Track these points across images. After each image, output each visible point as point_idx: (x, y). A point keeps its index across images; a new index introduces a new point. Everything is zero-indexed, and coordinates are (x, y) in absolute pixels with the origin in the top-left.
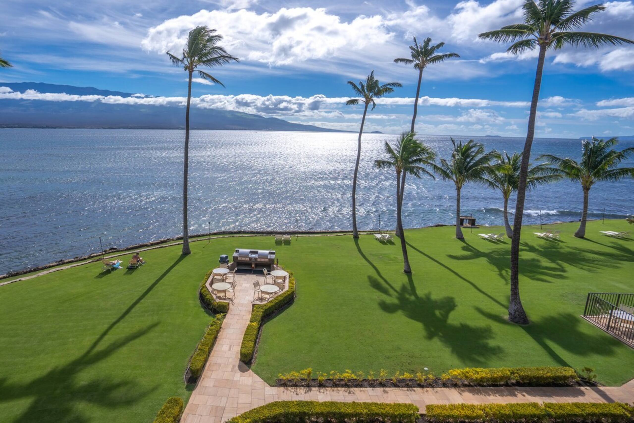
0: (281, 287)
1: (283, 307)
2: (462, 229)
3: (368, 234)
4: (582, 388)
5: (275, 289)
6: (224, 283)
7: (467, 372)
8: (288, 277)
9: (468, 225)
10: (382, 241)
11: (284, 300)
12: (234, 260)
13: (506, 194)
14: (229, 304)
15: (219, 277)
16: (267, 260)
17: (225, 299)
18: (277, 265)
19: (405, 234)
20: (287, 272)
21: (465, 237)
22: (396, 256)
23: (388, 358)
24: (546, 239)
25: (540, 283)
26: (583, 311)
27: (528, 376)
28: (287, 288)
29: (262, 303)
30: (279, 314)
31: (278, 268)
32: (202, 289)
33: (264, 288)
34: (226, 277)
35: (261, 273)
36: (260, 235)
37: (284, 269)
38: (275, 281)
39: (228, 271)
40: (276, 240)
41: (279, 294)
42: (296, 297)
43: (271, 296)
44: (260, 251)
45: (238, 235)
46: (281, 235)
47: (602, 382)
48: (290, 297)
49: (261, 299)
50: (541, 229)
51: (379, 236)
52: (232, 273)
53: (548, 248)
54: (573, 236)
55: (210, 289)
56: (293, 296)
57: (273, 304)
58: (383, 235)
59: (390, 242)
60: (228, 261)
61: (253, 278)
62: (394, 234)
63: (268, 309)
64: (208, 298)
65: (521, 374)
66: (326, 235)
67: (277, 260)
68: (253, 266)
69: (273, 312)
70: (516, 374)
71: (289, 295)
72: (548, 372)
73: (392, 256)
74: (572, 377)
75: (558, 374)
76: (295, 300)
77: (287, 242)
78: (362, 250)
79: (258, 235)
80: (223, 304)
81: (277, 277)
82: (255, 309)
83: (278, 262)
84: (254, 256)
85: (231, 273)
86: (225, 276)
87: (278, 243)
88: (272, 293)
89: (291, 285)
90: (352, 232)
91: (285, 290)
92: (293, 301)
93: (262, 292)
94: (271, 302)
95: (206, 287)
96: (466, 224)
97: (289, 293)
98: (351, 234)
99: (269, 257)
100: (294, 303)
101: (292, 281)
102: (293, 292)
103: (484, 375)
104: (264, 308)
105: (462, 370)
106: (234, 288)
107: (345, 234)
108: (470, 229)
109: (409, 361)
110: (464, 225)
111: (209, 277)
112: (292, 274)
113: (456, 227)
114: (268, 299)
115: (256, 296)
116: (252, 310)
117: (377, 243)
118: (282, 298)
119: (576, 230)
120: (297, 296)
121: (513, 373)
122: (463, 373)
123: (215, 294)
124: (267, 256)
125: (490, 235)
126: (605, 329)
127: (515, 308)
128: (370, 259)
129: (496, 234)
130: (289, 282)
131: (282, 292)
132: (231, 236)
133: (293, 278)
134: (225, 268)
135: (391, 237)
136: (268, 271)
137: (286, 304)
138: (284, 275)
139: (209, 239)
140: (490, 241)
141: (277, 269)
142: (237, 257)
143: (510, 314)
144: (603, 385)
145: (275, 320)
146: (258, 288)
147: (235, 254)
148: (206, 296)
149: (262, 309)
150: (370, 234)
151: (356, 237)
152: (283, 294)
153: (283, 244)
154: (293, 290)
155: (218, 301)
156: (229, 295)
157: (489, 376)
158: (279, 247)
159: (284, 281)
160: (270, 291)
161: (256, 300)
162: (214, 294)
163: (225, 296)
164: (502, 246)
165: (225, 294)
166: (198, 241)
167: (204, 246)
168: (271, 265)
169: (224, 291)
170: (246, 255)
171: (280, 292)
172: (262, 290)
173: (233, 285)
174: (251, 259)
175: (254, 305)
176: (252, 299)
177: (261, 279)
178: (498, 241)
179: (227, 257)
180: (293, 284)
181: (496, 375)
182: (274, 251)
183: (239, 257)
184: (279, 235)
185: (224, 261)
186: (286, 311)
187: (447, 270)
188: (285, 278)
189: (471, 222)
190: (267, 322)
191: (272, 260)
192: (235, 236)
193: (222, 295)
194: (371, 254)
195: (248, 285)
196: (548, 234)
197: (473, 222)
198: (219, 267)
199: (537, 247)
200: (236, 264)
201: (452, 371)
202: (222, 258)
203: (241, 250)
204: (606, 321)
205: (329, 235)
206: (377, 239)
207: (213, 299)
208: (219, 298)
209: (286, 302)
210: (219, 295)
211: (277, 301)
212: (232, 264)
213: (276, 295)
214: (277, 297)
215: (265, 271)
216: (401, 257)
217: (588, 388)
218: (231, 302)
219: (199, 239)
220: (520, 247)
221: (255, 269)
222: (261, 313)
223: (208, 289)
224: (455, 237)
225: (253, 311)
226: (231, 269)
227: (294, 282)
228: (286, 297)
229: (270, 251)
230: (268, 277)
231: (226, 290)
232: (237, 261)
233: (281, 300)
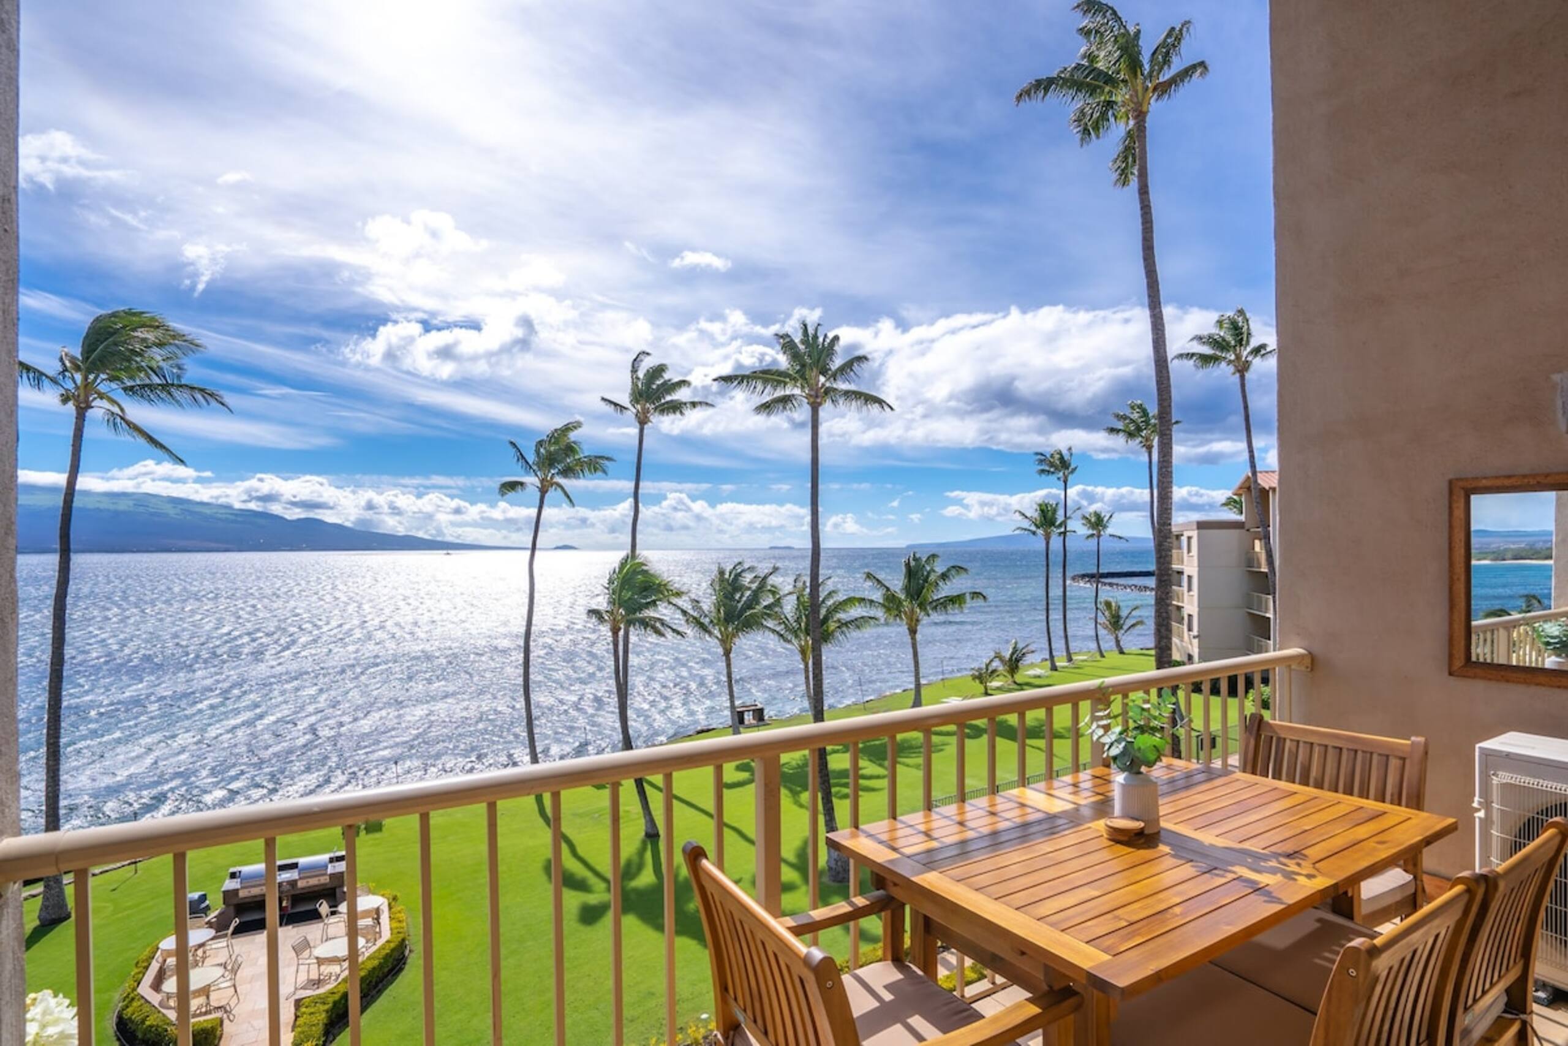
0: (371, 935)
1: (380, 986)
6: (200, 970)
8: (385, 908)
9: (753, 721)
11: (381, 966)
12: (226, 902)
14: (221, 1022)
16: (324, 880)
17: (206, 1013)
18: (353, 885)
20: (383, 895)
28: (386, 935)
29: (320, 993)
30: (371, 1005)
32: (127, 1006)
33: (322, 951)
34: (204, 952)
35: (309, 916)
37: (374, 891)
39: (212, 932)
41: (367, 955)
42: (411, 951)
43: (345, 965)
44: (303, 861)
48: (396, 954)
49: (318, 982)
52: (226, 936)
55: (155, 998)
56: (403, 953)
60: (208, 908)
61: (290, 934)
63: (341, 998)
64: (151, 1026)
67: (353, 871)
68: (285, 903)
71: (393, 950)
76: (409, 960)
77: (375, 826)
80: (204, 1026)
82: (302, 1011)
83: (353, 878)
84: (287, 876)
85: (220, 937)
86: (202, 950)
88: (337, 960)
89: (395, 925)
91: (380, 943)
92: (405, 963)
93: (320, 961)
95: (143, 997)
96: (749, 718)
97: (392, 945)
99: (331, 869)
100: (407, 967)
101: (398, 915)
102: (403, 940)
104: (330, 1001)
106: (234, 972)
111: (147, 968)
112: (394, 898)
113: (731, 729)
114: (338, 976)
115: (302, 978)
116: (294, 1017)
118: (376, 962)
120: (413, 948)
124: (325, 868)
130: (391, 919)
131: (374, 948)
133: (400, 906)
134: (199, 927)
136: (330, 906)
137: (387, 974)
138: (376, 906)
142: (235, 892)
146: (306, 954)
147: (230, 885)
148: (143, 1021)
149: (323, 1004)
152: (379, 950)
153: (363, 833)
154: (401, 936)
156: (219, 1000)
159: (377, 920)
160: (334, 957)
161: (304, 987)
162: (167, 1010)
163: (208, 1004)
165: (208, 997)
167: (118, 886)
168: (338, 890)
169: (207, 990)
170: (262, 879)
171: (367, 949)
172: (322, 956)
173: (230, 969)
174: (277, 886)
175: (299, 1004)
176: (291, 990)
177: (311, 931)
179: (203, 898)
180: (400, 921)
183: (242, 888)
185: (194, 909)
186: (388, 992)
188: (378, 911)
189: (757, 715)
191: (338, 877)
194: (574, 815)
197: (760, 714)
200: (232, 909)
202: (189, 902)
203: (245, 871)
207: (168, 1024)
209: (386, 970)
211: (363, 973)
212: (221, 914)
215: (324, 908)
218: (225, 1016)
221: (290, 911)
222: (323, 1016)
223: (147, 1001)
225: (297, 1018)
226: (220, 926)
227: (402, 916)
228: (387, 957)
229: (332, 855)
230: (333, 919)
231: (209, 985)
232: (235, 901)
233: (374, 968)
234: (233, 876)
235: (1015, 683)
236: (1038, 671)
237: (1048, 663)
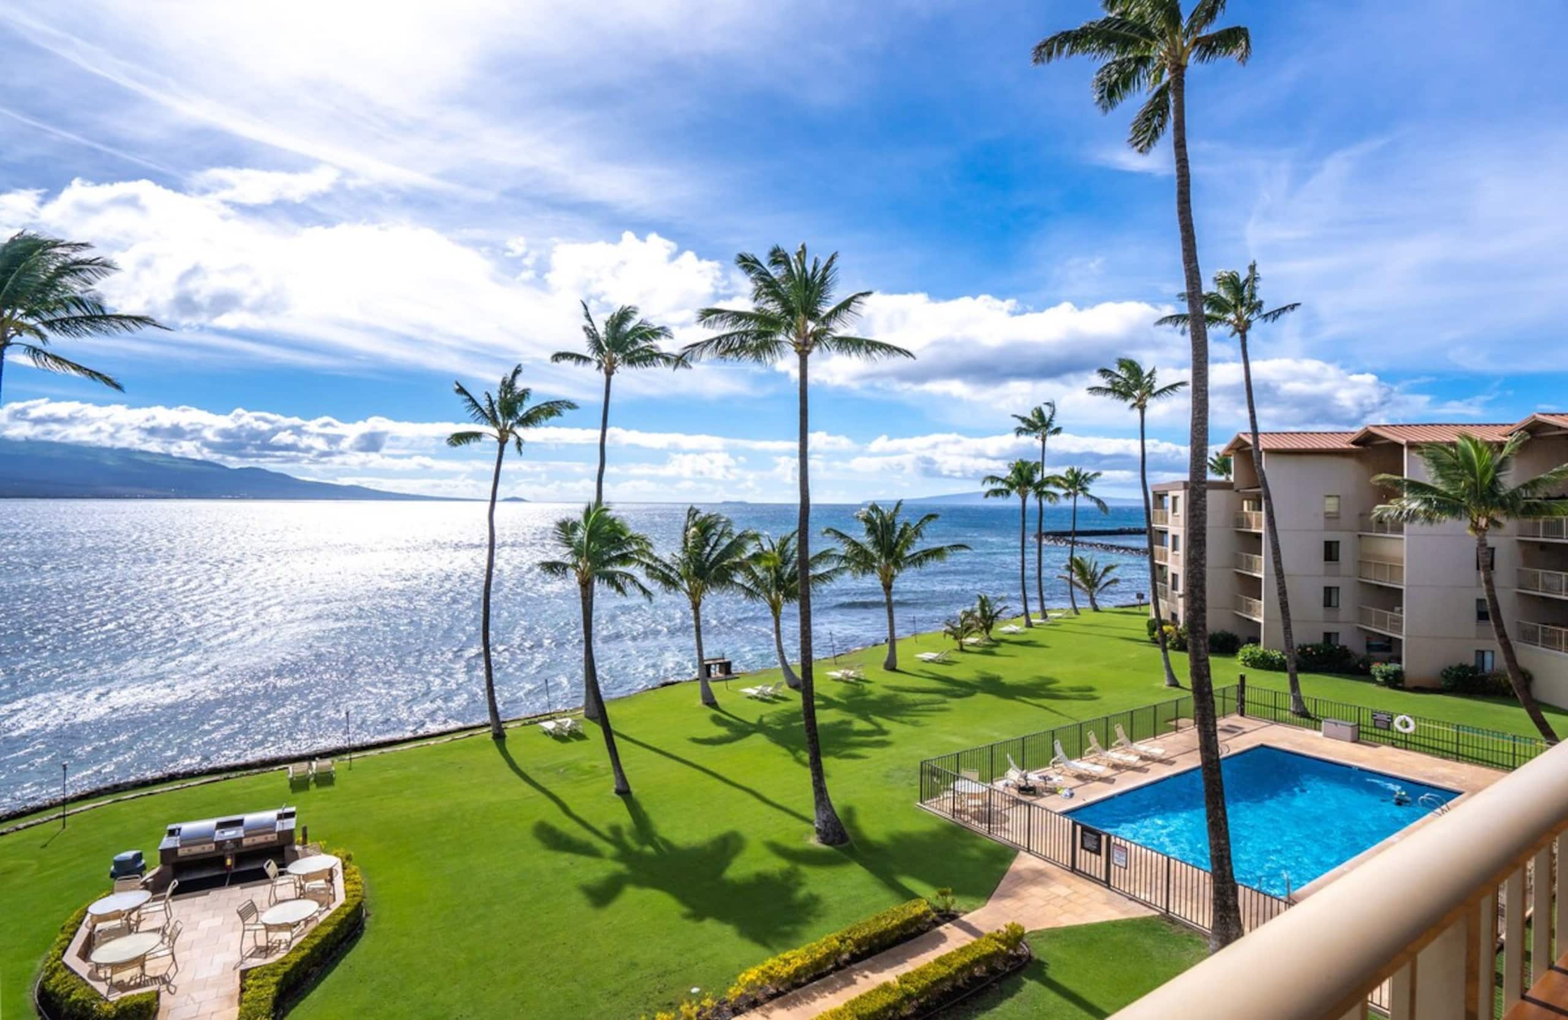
0: (323, 898)
1: (334, 953)
2: (712, 685)
3: (524, 725)
4: (941, 929)
5: (309, 907)
6: (133, 937)
7: (771, 968)
8: (339, 868)
9: (720, 675)
10: (559, 737)
11: (335, 932)
12: (164, 861)
13: (775, 608)
14: (158, 994)
15: (116, 923)
16: (272, 837)
17: (138, 986)
18: (304, 843)
19: (610, 710)
20: (336, 855)
21: (719, 700)
22: (594, 763)
23: (615, 995)
24: (846, 680)
25: (850, 761)
26: (918, 794)
27: (865, 938)
28: (341, 898)
29: (270, 960)
30: (325, 976)
31: (309, 851)
32: (48, 979)
33: (271, 916)
34: (139, 916)
35: (260, 876)
36: (239, 773)
37: (325, 851)
38: (301, 887)
39: (147, 895)
40: (291, 780)
41: (321, 919)
42: (367, 915)
43: (296, 931)
44: (249, 818)
45: (166, 788)
46: (306, 764)
47: (963, 908)
48: (351, 920)
49: (265, 950)
50: (837, 665)
51: (550, 725)
52: (162, 898)
53: (852, 696)
54: (881, 669)
55: (83, 969)
56: (359, 916)
57: (307, 951)
58: (559, 721)
59: (576, 735)
60: (144, 867)
61: (237, 895)
62: (582, 716)
63: (292, 970)
64: (76, 1001)
65: (857, 936)
66: (424, 743)
67: (305, 829)
68: (229, 862)
69: (307, 975)
70: (849, 941)
71: (348, 916)
72: (893, 919)
73: (586, 765)
74: (926, 914)
75: (907, 917)
76: (366, 925)
77: (325, 779)
78: (518, 762)
79: (233, 775)
80: (139, 999)
81: (307, 877)
82: (250, 982)
83: (305, 836)
84: (230, 833)
85: (155, 900)
86: (134, 916)
87: (299, 785)
88: (299, 923)
89: (349, 887)
90: (487, 725)
91: (334, 907)
92: (362, 928)
93: (268, 928)
94: (299, 948)
95: (68, 966)
96: (715, 672)
97: (348, 909)
98: (485, 730)
99: (279, 827)
100: (365, 932)
101: (352, 877)
102: (359, 904)
103: (799, 963)
104: (281, 971)
105: (761, 967)
106: (173, 939)
107: (470, 733)
108: (723, 683)
109: (659, 986)
110: (713, 676)
111: (74, 934)
112: (348, 858)
113: (699, 682)
114: (290, 942)
115: (249, 944)
116: (239, 990)
117: (549, 740)
118: (330, 929)
119: (885, 659)
120: (370, 912)
121: (843, 941)
122: (763, 972)
123: (105, 979)
124: (273, 825)
125: (760, 687)
126: (950, 817)
127: (824, 817)
128: (540, 779)
129: (769, 686)
130: (345, 881)
131: (328, 913)
132: (145, 792)
133: (354, 868)
134: (134, 888)
135: (577, 722)
136: (279, 866)
137: (341, 942)
138: (328, 866)
139: (64, 816)
140: (763, 700)
141: (307, 855)
142: (174, 850)
143: (818, 831)
144: (966, 913)
145: (315, 995)
146: (252, 920)
147: (167, 843)
148: (68, 995)
149: (273, 975)
150: (530, 723)
151: (499, 737)
152: (332, 916)
153: (313, 787)
154: (358, 899)
155: (115, 997)
156: (155, 969)
157: (808, 961)
158: (301, 795)
159: (331, 881)
160: (291, 920)
161: (251, 956)
162: (99, 980)
163: (143, 974)
164: (782, 706)
165: (143, 967)
166: (18, 829)
167: (44, 841)
168: (286, 848)
169: (140, 961)
170: (204, 837)
171: (320, 913)
172: (268, 922)
173: (169, 934)
174: (220, 844)
175: (244, 974)
176: (237, 958)
177: (258, 893)
178: (776, 698)
179: (138, 857)
180: (356, 883)
181: (818, 956)
182: (293, 809)
183: (182, 846)
184: (297, 765)
185: (127, 870)
186: (343, 961)
187: (697, 772)
188: (331, 871)
189: (724, 669)
190: (293, 1007)
191: (287, 837)
192: (157, 789)
193: (126, 975)
194: (538, 769)
195: (218, 921)
196: (847, 672)
197: (726, 667)
198: (112, 893)
199: (836, 699)
200: (169, 869)
201: (743, 975)
202: (118, 864)
203: (187, 827)
204: (948, 804)
205: (432, 742)
206: (547, 733)
207: (98, 997)
208: (122, 986)
209: (341, 936)
210: (117, 978)
211: (316, 941)
212: (158, 874)
213: (312, 925)
214: (315, 930)
215: (272, 868)
216: (606, 762)
217: (948, 925)
218: (163, 988)
219: (21, 826)
220: (816, 703)
221: (235, 870)
222: (273, 989)
223: (73, 972)
224: (699, 702)
225: (243, 990)
226: (156, 887)
227: (357, 877)
228: (342, 923)
229: (280, 811)
230: (280, 881)
231: (145, 955)
232: (174, 860)
233: (328, 935)
234: (172, 833)
235: (991, 639)
236: (1013, 628)
237: (1023, 619)
